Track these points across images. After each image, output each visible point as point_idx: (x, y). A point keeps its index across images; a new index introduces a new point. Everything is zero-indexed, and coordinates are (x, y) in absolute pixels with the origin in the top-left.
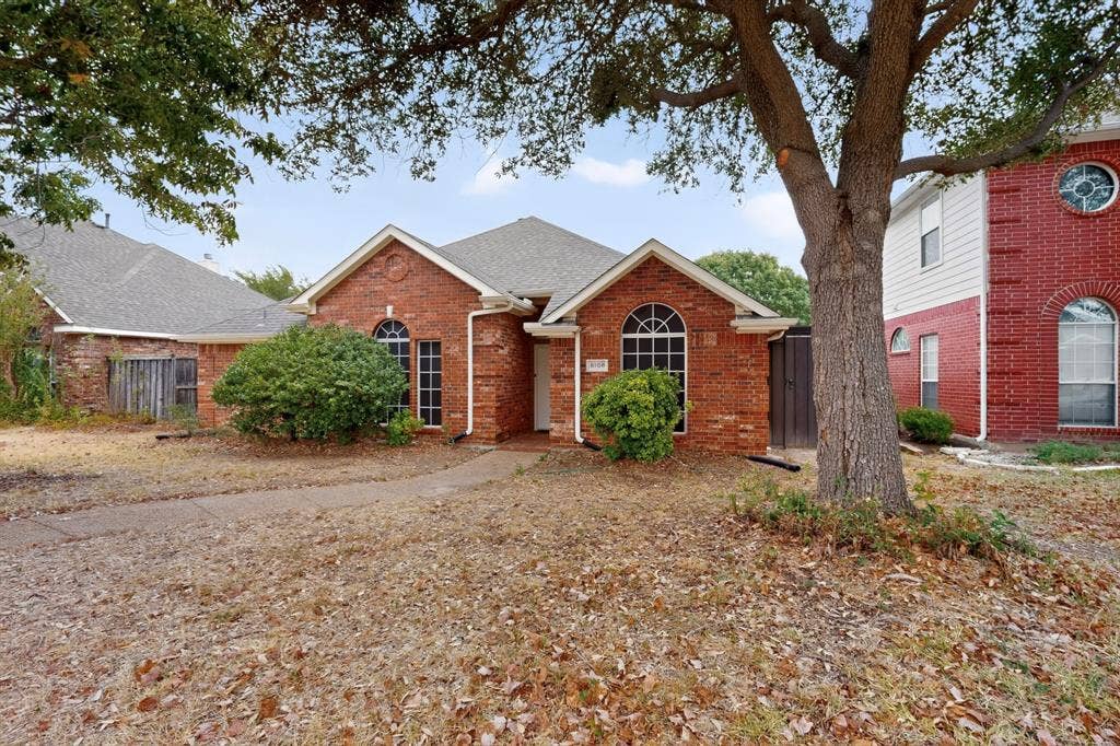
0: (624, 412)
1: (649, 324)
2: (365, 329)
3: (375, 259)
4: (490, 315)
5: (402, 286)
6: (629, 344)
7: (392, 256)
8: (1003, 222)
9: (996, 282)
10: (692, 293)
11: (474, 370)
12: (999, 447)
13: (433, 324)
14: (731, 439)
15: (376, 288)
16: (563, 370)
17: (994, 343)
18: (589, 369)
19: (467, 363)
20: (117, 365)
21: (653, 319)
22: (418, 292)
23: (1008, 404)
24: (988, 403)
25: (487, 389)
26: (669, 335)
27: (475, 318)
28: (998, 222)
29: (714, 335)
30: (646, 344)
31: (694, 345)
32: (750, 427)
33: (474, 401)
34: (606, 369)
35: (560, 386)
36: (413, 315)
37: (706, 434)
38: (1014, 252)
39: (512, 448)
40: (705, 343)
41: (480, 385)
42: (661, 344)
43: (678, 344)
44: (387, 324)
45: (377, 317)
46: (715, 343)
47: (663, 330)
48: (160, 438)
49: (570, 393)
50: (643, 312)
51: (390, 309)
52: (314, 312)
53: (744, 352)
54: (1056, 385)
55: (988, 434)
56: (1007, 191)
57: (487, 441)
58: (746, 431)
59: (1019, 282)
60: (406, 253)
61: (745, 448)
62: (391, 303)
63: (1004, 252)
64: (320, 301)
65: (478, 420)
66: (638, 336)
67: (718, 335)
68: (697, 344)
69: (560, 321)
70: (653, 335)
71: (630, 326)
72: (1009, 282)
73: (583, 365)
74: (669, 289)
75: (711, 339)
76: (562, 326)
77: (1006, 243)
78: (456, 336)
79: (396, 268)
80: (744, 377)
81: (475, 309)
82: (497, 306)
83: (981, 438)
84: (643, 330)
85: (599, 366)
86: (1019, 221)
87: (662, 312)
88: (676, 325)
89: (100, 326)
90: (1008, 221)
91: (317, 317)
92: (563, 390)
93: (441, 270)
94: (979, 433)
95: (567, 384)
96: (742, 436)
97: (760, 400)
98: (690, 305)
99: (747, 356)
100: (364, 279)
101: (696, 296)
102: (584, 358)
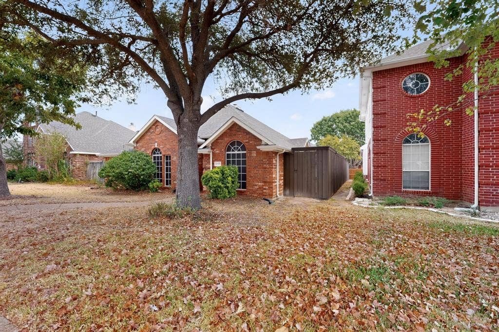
1: (235, 148)
2: (149, 152)
3: (152, 127)
5: (159, 136)
6: (229, 156)
7: (156, 126)
8: (378, 101)
9: (375, 127)
10: (248, 136)
12: (377, 198)
13: (169, 150)
14: (260, 192)
15: (152, 137)
17: (375, 154)
18: (215, 165)
21: (236, 146)
22: (164, 138)
23: (381, 180)
24: (373, 179)
26: (241, 152)
28: (376, 102)
29: (255, 152)
30: (234, 155)
32: (267, 187)
34: (220, 165)
36: (163, 146)
37: (252, 190)
38: (383, 114)
40: (252, 155)
42: (239, 155)
43: (244, 156)
44: (156, 149)
45: (153, 147)
46: (255, 155)
47: (239, 150)
48: (92, 188)
50: (233, 144)
51: (156, 144)
54: (401, 172)
55: (374, 193)
56: (380, 88)
58: (266, 189)
59: (385, 127)
60: (160, 125)
61: (265, 195)
62: (157, 142)
63: (379, 114)
64: (137, 141)
66: (231, 153)
68: (250, 155)
69: (205, 147)
70: (236, 152)
71: (229, 150)
72: (381, 127)
73: (213, 164)
74: (240, 135)
76: (205, 150)
77: (380, 110)
78: (175, 154)
79: (158, 130)
80: (266, 168)
83: (371, 194)
84: (233, 151)
85: (218, 164)
86: (385, 100)
87: (239, 143)
88: (243, 149)
89: (83, 151)
90: (381, 101)
91: (136, 147)
93: (170, 130)
96: (264, 191)
97: (270, 177)
98: (247, 141)
99: (266, 160)
100: (149, 134)
101: (249, 137)
102: (213, 161)
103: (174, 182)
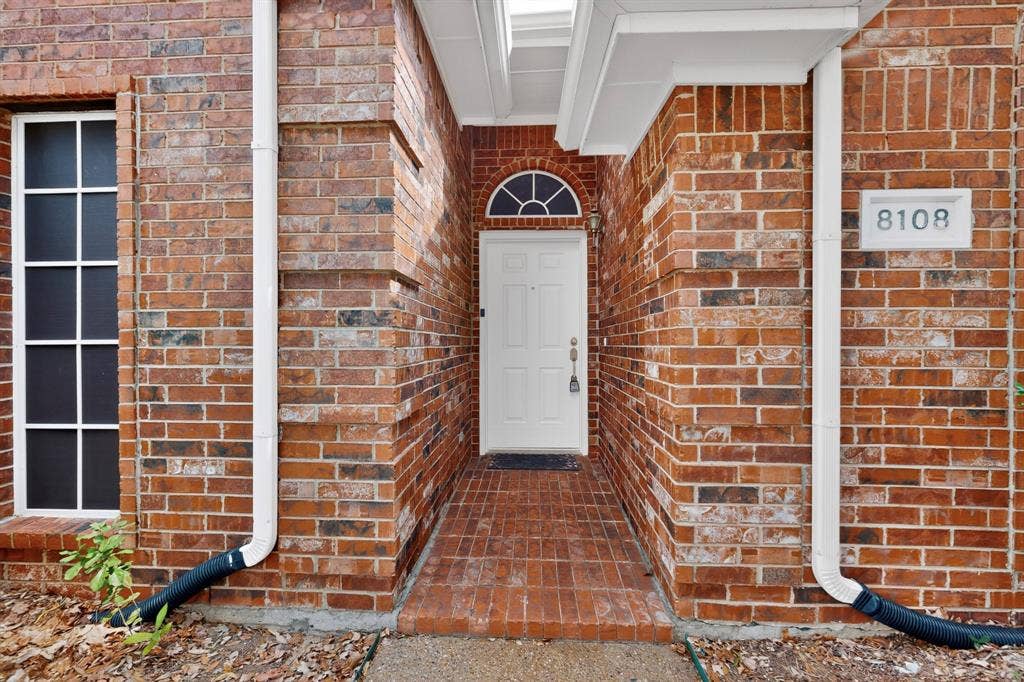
11: (284, 244)
16: (742, 241)
19: (246, 210)
25: (350, 337)
33: (284, 397)
34: (959, 235)
35: (727, 319)
41: (317, 318)
57: (352, 591)
65: (307, 489)
73: (850, 219)
78: (197, 83)
85: (929, 224)
92: (746, 337)
102: (852, 184)
103: (177, 467)
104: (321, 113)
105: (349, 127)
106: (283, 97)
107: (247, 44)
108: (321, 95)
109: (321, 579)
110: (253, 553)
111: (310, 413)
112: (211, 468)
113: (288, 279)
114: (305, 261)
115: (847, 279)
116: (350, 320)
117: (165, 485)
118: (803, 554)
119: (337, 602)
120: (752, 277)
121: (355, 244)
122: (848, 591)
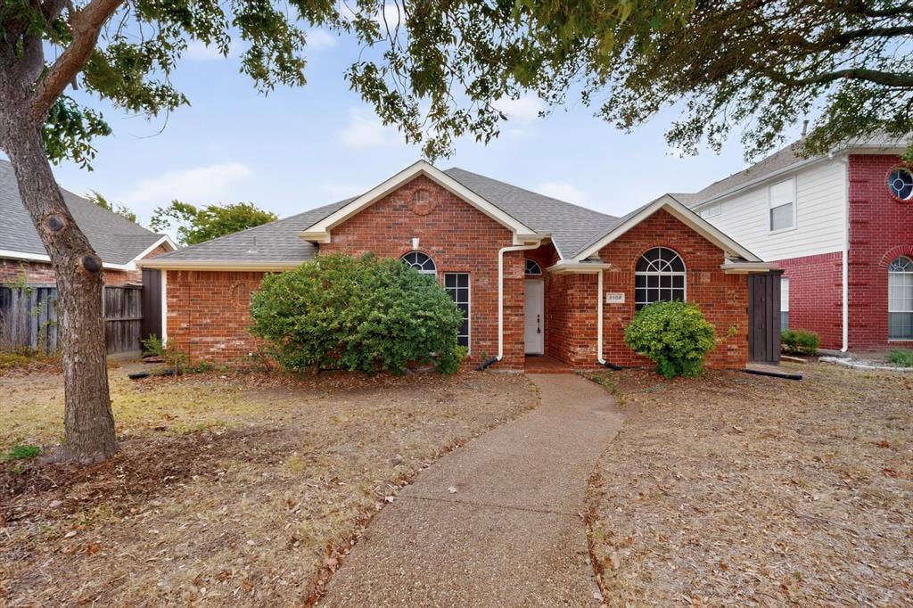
0: (692, 337)
1: (656, 264)
3: (400, 192)
4: (518, 251)
5: (429, 220)
6: (640, 280)
7: (418, 191)
8: (859, 202)
9: (854, 243)
10: (692, 241)
11: (504, 301)
12: (856, 355)
13: (461, 258)
14: (720, 356)
15: (401, 220)
16: (586, 301)
17: (854, 285)
18: (609, 301)
19: (497, 294)
20: (15, 292)
21: (660, 260)
23: (862, 326)
24: (849, 325)
25: (516, 318)
26: (672, 273)
27: (505, 254)
28: (855, 203)
29: (709, 274)
30: (653, 280)
31: (693, 282)
32: (735, 347)
33: (505, 330)
34: (622, 301)
35: (584, 315)
36: (441, 249)
38: (864, 223)
39: (540, 371)
40: (702, 280)
41: (510, 315)
42: (665, 280)
43: (679, 281)
44: (410, 256)
45: (402, 248)
46: (709, 281)
47: (667, 269)
49: (593, 322)
50: (652, 254)
51: (416, 242)
52: (327, 240)
53: (730, 288)
54: (887, 313)
55: (849, 347)
56: (861, 182)
57: (516, 366)
58: (733, 350)
59: (867, 244)
60: (433, 189)
61: (731, 363)
62: (417, 235)
63: (859, 223)
64: (335, 231)
65: (508, 347)
66: (647, 273)
67: (712, 275)
68: (696, 281)
69: (589, 259)
70: (660, 273)
71: (641, 265)
72: (862, 243)
73: (604, 298)
74: (673, 236)
75: (706, 278)
76: (590, 264)
77: (860, 217)
78: (486, 270)
79: (423, 202)
80: (730, 308)
81: (505, 246)
82: (526, 244)
83: (844, 349)
84: (652, 269)
85: (618, 299)
87: (667, 254)
88: (678, 266)
91: (332, 246)
92: (587, 318)
93: (470, 207)
94: (842, 347)
95: (589, 313)
96: (729, 353)
97: (741, 326)
98: (690, 250)
99: (733, 291)
100: (386, 210)
101: (695, 243)
102: (604, 292)
103: (482, 343)
104: (511, 276)
105: (516, 280)
106: (504, 273)
107: (497, 263)
108: (512, 273)
109: (510, 364)
110: (499, 358)
111: (509, 332)
112: (489, 343)
113: (505, 307)
114: (508, 304)
115: (604, 308)
116: (517, 315)
117: (480, 347)
118: (596, 357)
119: (513, 368)
120: (589, 308)
121: (518, 301)
122: (603, 362)
